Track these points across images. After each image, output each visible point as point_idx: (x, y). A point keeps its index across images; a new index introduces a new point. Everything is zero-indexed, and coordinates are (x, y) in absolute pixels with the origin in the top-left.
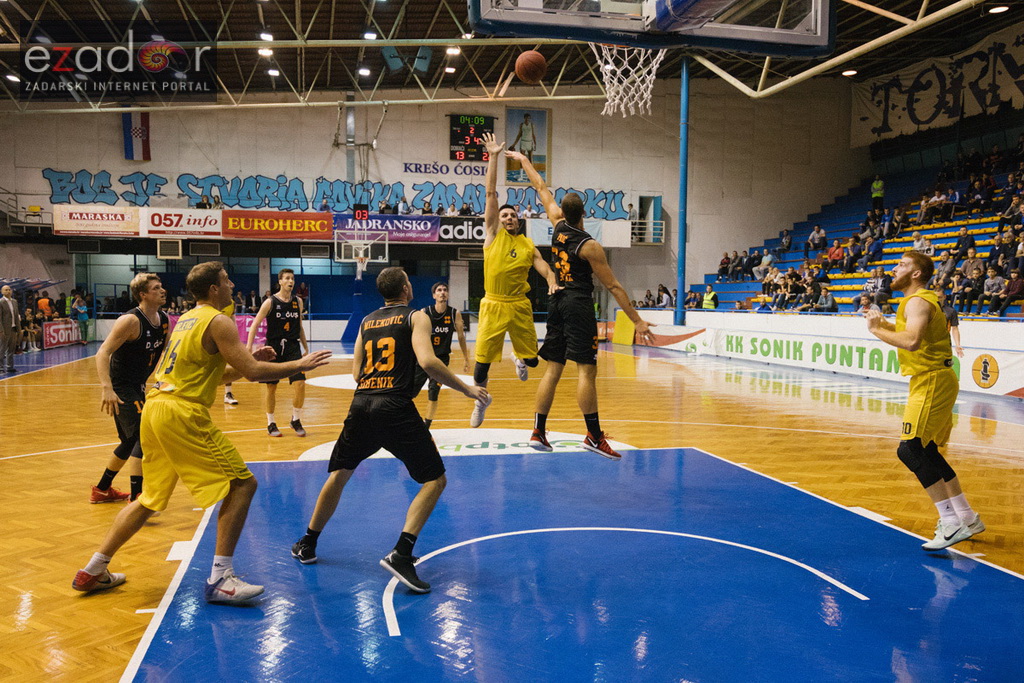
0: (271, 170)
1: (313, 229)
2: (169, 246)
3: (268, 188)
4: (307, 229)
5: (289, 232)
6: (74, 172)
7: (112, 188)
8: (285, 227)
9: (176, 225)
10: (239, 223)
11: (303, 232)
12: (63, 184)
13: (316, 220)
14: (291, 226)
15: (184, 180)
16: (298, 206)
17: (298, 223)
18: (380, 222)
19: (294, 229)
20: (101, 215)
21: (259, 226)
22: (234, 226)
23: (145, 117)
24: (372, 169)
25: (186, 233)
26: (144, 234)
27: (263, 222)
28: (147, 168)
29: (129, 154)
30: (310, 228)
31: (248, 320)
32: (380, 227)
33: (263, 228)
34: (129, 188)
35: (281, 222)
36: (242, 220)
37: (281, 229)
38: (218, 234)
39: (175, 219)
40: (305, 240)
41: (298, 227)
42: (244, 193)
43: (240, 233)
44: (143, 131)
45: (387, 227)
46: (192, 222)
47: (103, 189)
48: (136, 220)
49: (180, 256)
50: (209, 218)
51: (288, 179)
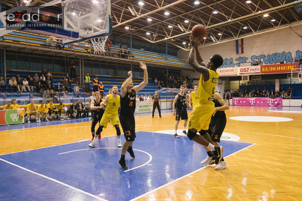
0: (280, 51)
1: (291, 69)
2: (245, 78)
3: (279, 56)
7: (233, 62)
8: (281, 69)
9: (247, 71)
10: (266, 69)
11: (287, 70)
13: (292, 66)
14: (283, 68)
15: (253, 57)
16: (289, 61)
17: (285, 67)
20: (228, 70)
21: (272, 69)
22: (264, 70)
23: (242, 40)
25: (250, 73)
26: (238, 75)
27: (273, 68)
28: (242, 56)
29: (237, 53)
30: (289, 68)
31: (268, 99)
33: (273, 70)
34: (238, 62)
35: (280, 67)
36: (267, 68)
37: (279, 69)
38: (259, 73)
39: (247, 70)
40: (288, 73)
41: (285, 69)
42: (271, 59)
43: (266, 72)
44: (241, 45)
46: (252, 70)
47: (231, 63)
48: (236, 71)
49: (248, 81)
50: (257, 68)
51: (286, 53)
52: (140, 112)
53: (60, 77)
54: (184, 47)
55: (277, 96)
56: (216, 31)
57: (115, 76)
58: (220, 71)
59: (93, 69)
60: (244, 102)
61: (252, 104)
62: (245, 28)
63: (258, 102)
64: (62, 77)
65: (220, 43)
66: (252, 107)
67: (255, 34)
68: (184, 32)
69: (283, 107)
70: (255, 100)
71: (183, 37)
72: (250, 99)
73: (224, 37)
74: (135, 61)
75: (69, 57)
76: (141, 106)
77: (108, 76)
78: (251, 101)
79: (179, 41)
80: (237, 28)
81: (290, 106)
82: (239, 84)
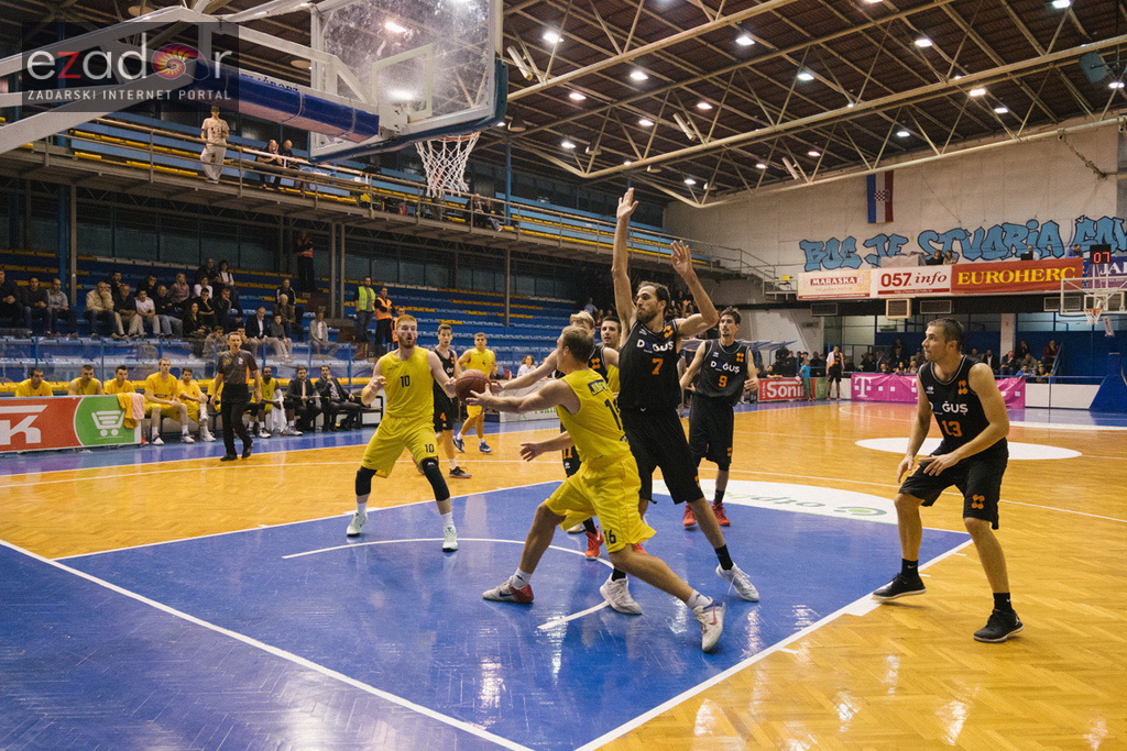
0: (1019, 216)
1: (1057, 278)
2: (898, 307)
3: (1016, 235)
4: (1049, 279)
5: (1027, 284)
7: (857, 253)
8: (1022, 278)
9: (905, 284)
10: (970, 277)
11: (1044, 282)
12: (815, 253)
13: (1061, 268)
14: (1030, 277)
15: (926, 236)
16: (1052, 253)
17: (1038, 272)
19: (1034, 279)
20: (837, 279)
21: (992, 279)
22: (964, 281)
23: (889, 175)
25: (914, 291)
26: (874, 295)
27: (996, 274)
28: (889, 229)
29: (872, 219)
30: (1052, 277)
33: (996, 281)
34: (872, 251)
35: (1018, 273)
36: (974, 274)
37: (1017, 280)
38: (947, 290)
39: (904, 278)
40: (1047, 292)
41: (1038, 278)
42: (988, 245)
43: (971, 288)
44: (886, 194)
46: (921, 279)
47: (849, 254)
48: (867, 282)
49: (908, 316)
50: (938, 275)
51: (1040, 224)
53: (261, 286)
54: (689, 197)
55: (1007, 373)
56: (802, 141)
57: (451, 290)
58: (812, 281)
59: (375, 263)
60: (893, 389)
62: (903, 134)
64: (267, 286)
65: (816, 182)
67: (939, 156)
68: (697, 142)
69: (1026, 410)
71: (686, 160)
72: (914, 380)
73: (829, 164)
74: (522, 238)
75: (294, 219)
77: (425, 288)
78: (916, 385)
79: (671, 175)
80: (875, 135)
81: (1050, 408)
82: (876, 326)
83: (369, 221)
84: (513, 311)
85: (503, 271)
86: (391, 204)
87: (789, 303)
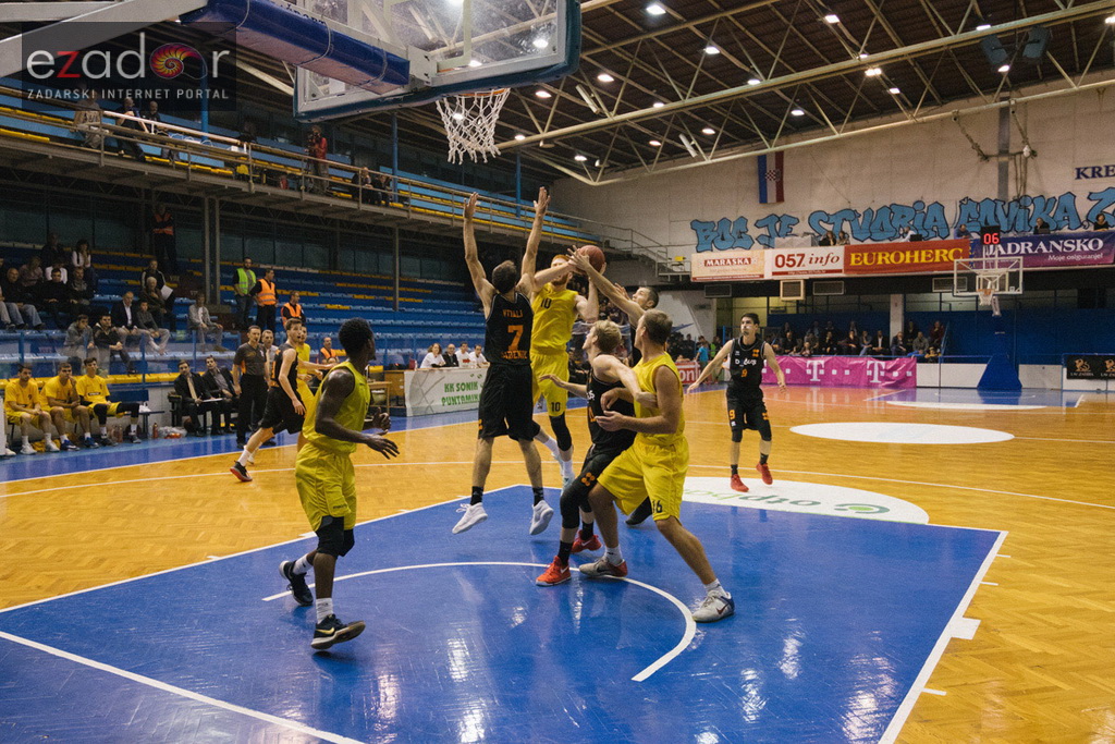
0: (906, 198)
1: (945, 259)
2: (792, 287)
3: (903, 216)
4: (937, 260)
5: (917, 264)
6: (716, 221)
7: (748, 233)
8: (912, 259)
9: (799, 265)
10: (862, 259)
11: (933, 263)
12: (708, 233)
13: (949, 249)
14: (920, 257)
15: (817, 217)
16: (937, 234)
17: (927, 253)
18: (1030, 244)
19: (923, 260)
20: (731, 260)
21: (883, 260)
22: (857, 262)
23: (780, 156)
24: (1032, 181)
25: (808, 272)
26: (768, 276)
27: (887, 255)
28: (779, 210)
29: (763, 199)
30: (941, 258)
31: (870, 362)
32: (1030, 251)
33: (887, 262)
34: (763, 231)
35: (908, 253)
36: (866, 255)
37: (908, 261)
38: (840, 271)
39: (798, 259)
40: (936, 272)
41: (927, 259)
42: (877, 225)
43: (864, 268)
44: (777, 173)
45: (1040, 250)
46: (814, 261)
47: (741, 234)
48: (761, 263)
49: (801, 298)
50: (831, 256)
51: (927, 205)
52: (447, 408)
53: (122, 268)
54: (583, 174)
55: (899, 353)
56: (697, 118)
57: (333, 272)
58: (706, 262)
59: (247, 242)
61: (815, 379)
62: (798, 113)
63: (834, 372)
64: (130, 268)
65: (715, 161)
66: (815, 390)
67: (837, 136)
68: (602, 116)
69: (918, 390)
70: (825, 364)
71: (578, 135)
72: (809, 362)
73: (726, 143)
74: (413, 216)
75: (157, 192)
76: (452, 386)
77: (305, 270)
78: (811, 367)
79: (563, 150)
80: (768, 114)
81: (940, 388)
82: (768, 307)
83: (249, 195)
84: (402, 294)
85: (392, 252)
86: (272, 177)
87: (683, 284)
